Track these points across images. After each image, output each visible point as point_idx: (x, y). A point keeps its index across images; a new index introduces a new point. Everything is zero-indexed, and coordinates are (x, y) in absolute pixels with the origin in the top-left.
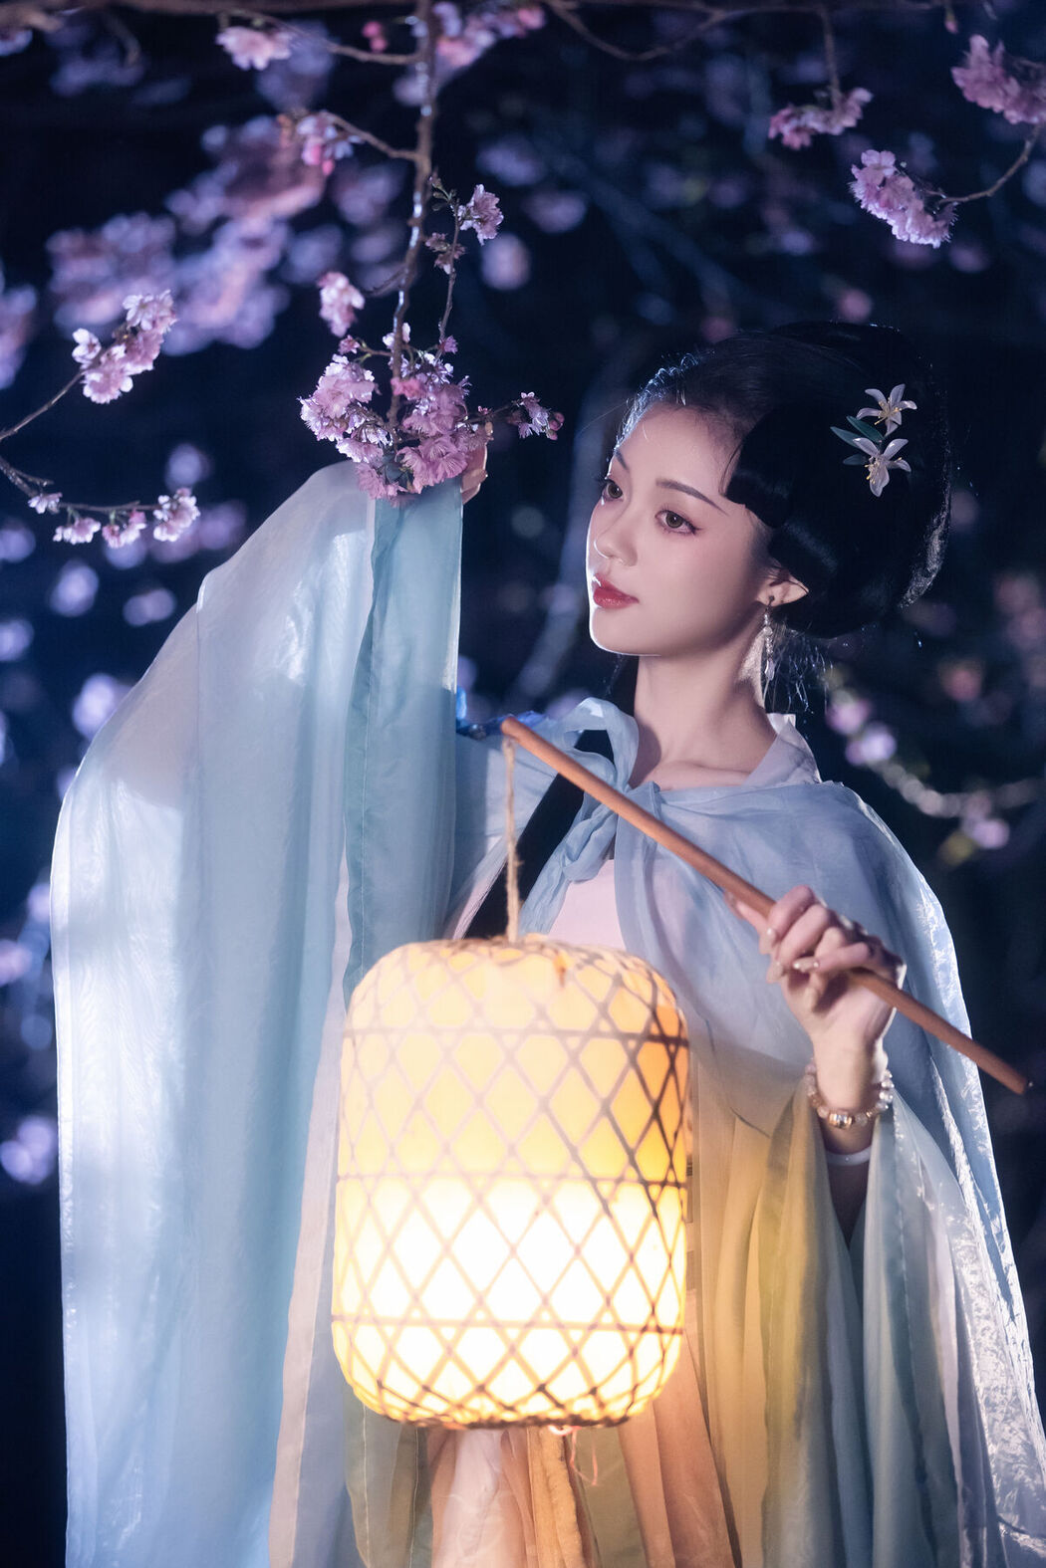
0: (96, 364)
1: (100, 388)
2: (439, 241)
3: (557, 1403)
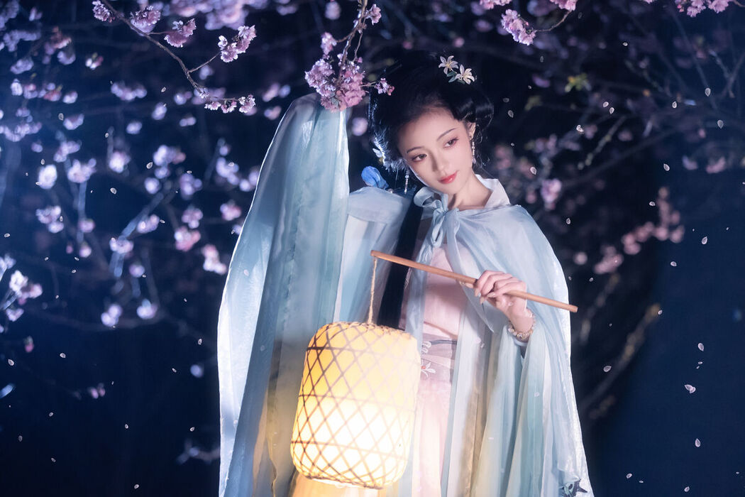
0: (225, 49)
1: (226, 57)
3: (373, 480)
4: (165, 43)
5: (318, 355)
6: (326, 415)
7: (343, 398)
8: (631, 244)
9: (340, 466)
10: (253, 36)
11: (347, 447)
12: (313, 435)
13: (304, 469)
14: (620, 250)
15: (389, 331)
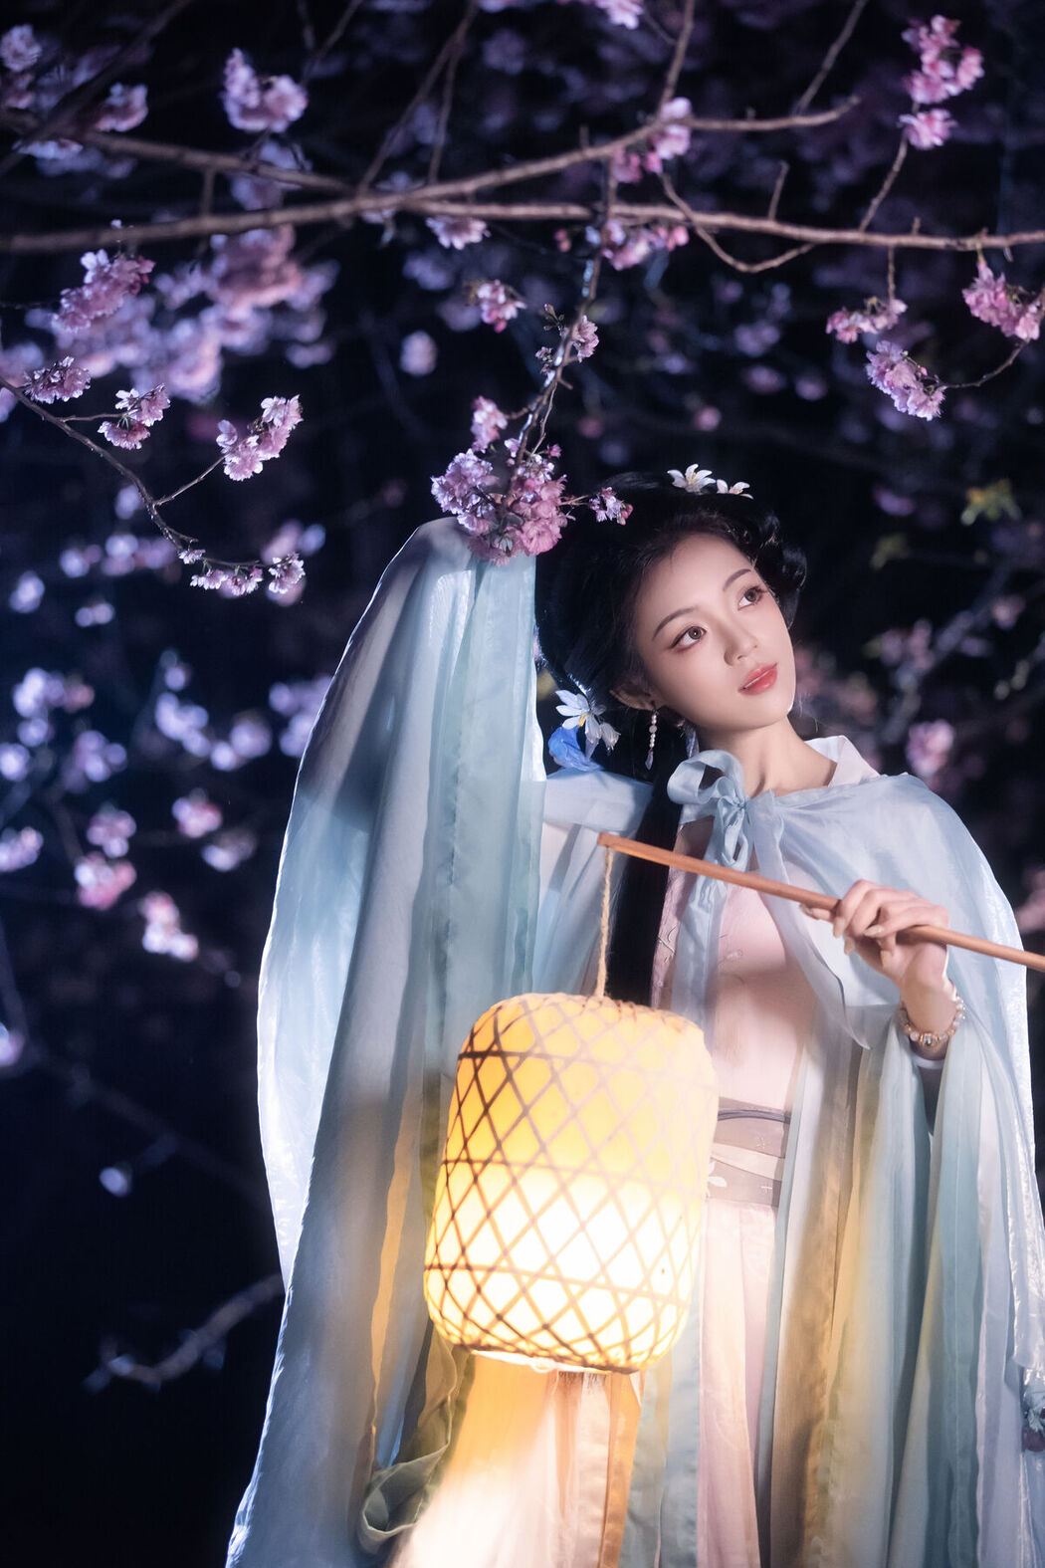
0: (233, 451)
1: (237, 469)
2: (546, 354)
3: (600, 1350)
4: (100, 440)
5: (476, 1069)
6: (490, 1202)
7: (527, 1166)
9: (523, 1319)
10: (295, 419)
11: (536, 1276)
12: (463, 1250)
13: (450, 1328)
15: (634, 1014)
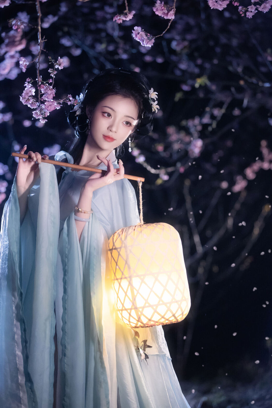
8: (250, 173)
14: (245, 177)
